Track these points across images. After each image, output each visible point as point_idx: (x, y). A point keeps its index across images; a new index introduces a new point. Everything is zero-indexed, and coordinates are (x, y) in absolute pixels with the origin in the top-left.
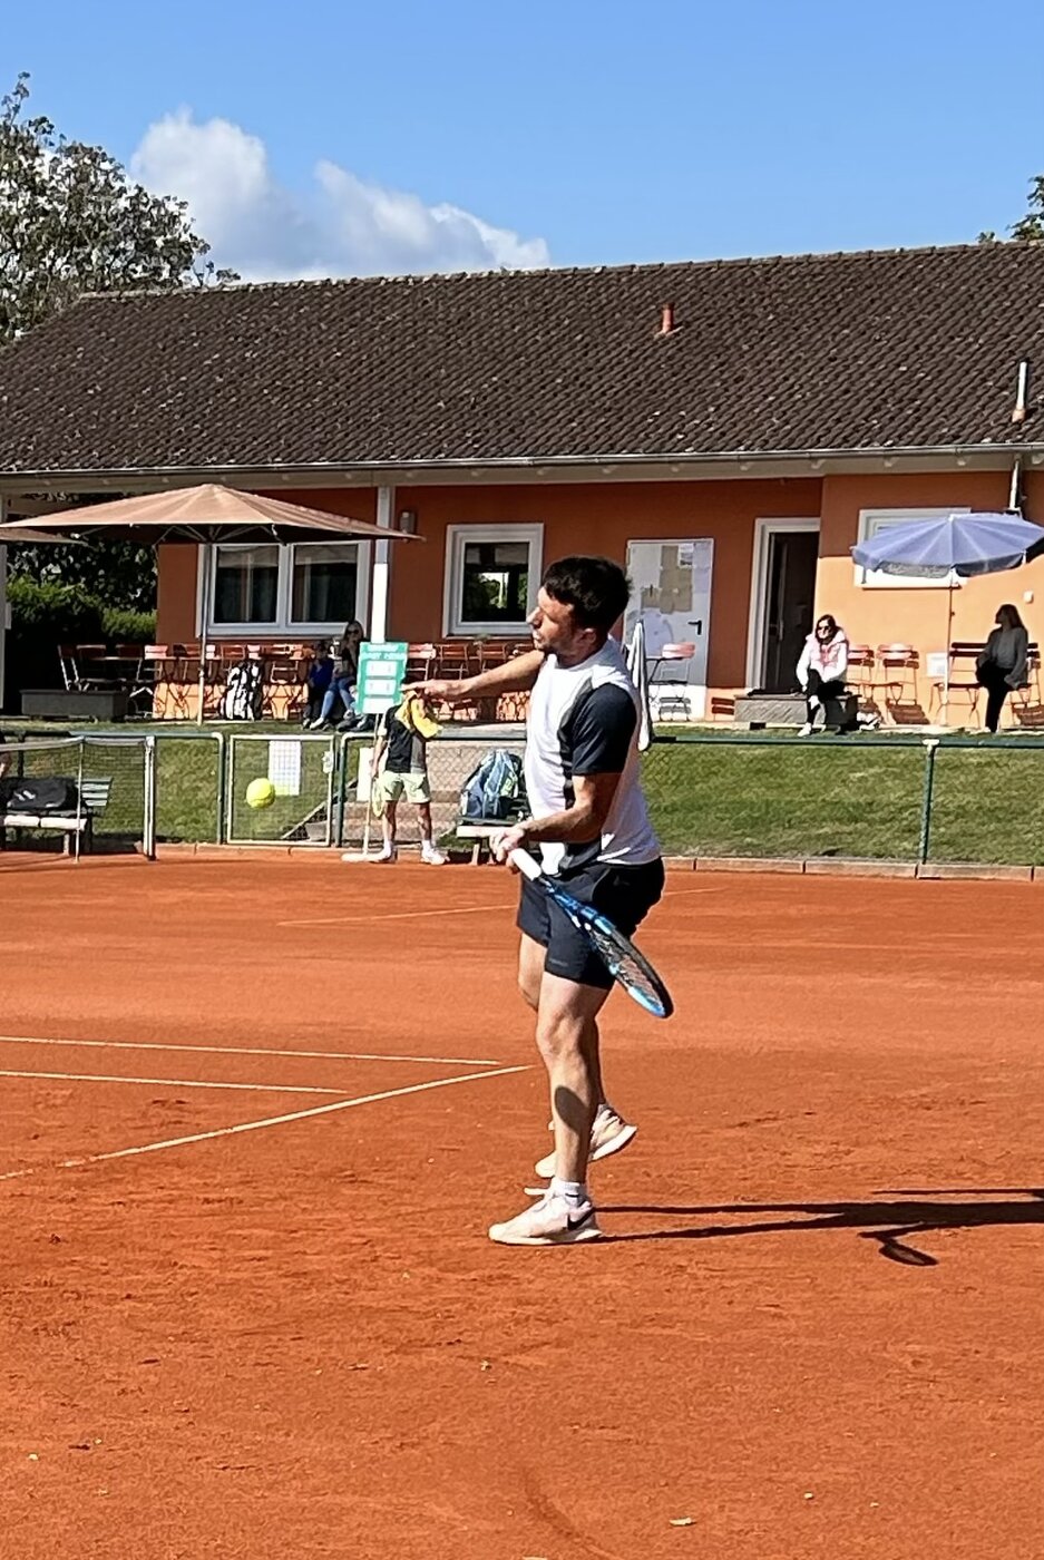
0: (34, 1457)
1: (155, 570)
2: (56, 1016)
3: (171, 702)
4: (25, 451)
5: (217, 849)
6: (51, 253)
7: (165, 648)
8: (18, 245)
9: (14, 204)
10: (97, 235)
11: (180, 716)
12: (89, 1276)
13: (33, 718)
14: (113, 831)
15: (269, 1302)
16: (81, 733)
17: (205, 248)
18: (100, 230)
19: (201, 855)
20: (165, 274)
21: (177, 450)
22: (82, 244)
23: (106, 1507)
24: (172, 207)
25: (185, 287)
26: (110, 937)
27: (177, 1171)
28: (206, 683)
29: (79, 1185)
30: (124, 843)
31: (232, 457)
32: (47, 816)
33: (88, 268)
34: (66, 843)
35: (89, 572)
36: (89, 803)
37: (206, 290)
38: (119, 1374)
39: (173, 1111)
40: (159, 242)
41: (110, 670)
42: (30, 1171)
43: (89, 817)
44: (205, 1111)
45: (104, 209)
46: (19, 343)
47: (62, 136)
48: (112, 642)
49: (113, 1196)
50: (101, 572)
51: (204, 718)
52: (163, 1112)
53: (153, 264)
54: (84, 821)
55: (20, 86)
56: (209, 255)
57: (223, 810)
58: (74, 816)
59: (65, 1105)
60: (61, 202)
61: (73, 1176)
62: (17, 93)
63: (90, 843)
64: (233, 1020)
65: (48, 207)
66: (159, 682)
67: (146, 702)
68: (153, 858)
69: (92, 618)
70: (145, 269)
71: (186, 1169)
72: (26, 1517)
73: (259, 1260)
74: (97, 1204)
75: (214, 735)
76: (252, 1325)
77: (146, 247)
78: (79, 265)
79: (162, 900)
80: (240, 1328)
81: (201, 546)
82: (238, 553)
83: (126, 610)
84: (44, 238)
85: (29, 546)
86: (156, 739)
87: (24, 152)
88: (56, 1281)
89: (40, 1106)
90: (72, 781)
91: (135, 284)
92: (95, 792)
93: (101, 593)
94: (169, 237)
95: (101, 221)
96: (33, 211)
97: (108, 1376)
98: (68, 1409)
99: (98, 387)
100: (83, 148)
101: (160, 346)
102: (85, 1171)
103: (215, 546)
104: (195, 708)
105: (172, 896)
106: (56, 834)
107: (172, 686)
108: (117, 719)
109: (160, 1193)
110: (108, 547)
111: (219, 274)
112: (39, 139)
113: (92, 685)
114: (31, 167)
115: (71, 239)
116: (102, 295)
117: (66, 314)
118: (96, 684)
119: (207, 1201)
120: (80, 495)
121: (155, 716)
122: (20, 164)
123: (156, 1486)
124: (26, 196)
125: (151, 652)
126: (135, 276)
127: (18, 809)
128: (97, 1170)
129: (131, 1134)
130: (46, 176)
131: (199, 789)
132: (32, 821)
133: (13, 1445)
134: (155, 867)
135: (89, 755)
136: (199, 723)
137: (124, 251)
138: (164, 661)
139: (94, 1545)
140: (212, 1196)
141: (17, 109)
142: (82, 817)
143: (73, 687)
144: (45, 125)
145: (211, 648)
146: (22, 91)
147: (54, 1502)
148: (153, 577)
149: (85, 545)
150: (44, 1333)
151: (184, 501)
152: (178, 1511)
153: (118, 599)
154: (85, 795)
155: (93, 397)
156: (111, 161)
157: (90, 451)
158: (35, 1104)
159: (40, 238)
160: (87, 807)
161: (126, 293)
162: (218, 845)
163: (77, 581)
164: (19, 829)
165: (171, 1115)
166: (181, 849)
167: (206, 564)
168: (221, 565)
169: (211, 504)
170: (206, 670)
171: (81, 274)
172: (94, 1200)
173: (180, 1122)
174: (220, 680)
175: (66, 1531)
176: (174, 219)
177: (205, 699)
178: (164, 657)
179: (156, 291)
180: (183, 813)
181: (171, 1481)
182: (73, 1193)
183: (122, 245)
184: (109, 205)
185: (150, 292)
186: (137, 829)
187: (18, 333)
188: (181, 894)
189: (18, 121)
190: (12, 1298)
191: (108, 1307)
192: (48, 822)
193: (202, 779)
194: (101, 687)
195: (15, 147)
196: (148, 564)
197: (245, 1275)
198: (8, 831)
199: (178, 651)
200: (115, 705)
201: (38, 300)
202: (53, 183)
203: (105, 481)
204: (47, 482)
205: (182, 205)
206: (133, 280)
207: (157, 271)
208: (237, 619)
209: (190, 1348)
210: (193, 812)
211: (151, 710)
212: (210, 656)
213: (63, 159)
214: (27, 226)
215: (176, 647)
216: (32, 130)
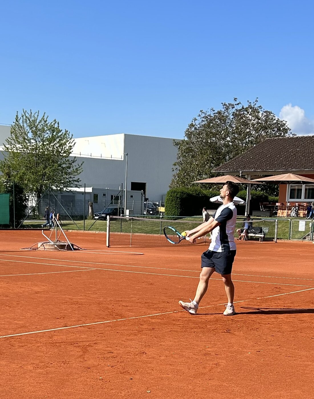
0: (250, 353)
1: (279, 189)
2: (257, 271)
3: (281, 213)
4: (255, 167)
5: (289, 241)
6: (261, 131)
7: (280, 203)
8: (255, 129)
9: (254, 122)
10: (270, 127)
11: (282, 216)
12: (261, 320)
13: (254, 216)
14: (269, 237)
15: (296, 325)
16: (263, 219)
17: (290, 130)
18: (270, 126)
19: (285, 242)
20: (282, 135)
21: (284, 167)
22: (267, 129)
23: (263, 363)
24: (284, 122)
25: (286, 137)
26: (268, 257)
27: (279, 300)
28: (287, 210)
29: (260, 302)
30: (271, 239)
31: (294, 168)
32: (256, 234)
33: (268, 133)
34: (260, 239)
35: (266, 190)
36: (265, 232)
37: (290, 138)
38: (266, 338)
39: (278, 289)
40: (282, 129)
41: (269, 207)
42: (251, 300)
43: (264, 234)
44: (284, 289)
45: (271, 123)
46: (255, 147)
47: (264, 109)
48: (270, 202)
49: (266, 305)
50: (268, 189)
51: (287, 217)
52: (277, 289)
53: (280, 133)
54: (263, 235)
55: (256, 100)
56: (291, 131)
57: (290, 234)
58: (262, 234)
59: (258, 287)
60: (263, 121)
61: (259, 301)
62: (256, 101)
63: (264, 239)
64: (291, 272)
65: (261, 122)
66: (278, 210)
67: (276, 213)
68: (276, 242)
69: (266, 197)
70: (279, 134)
71: (280, 300)
72: (248, 364)
73: (294, 317)
74: (263, 306)
75: (289, 220)
76: (292, 330)
77: (279, 130)
78: (266, 133)
79: (277, 250)
80: (290, 330)
81: (288, 185)
82: (295, 186)
83: (273, 196)
84: (260, 128)
85: (255, 184)
86: (278, 220)
87: (257, 112)
88: (255, 320)
89: (253, 288)
90: (262, 228)
91: (277, 136)
92: (265, 230)
93: (268, 193)
94: (283, 128)
95: (271, 125)
96: (258, 123)
97: (264, 338)
98: (256, 344)
99: (269, 155)
100: (268, 111)
101: (281, 148)
102: (261, 300)
103: (290, 185)
104: (285, 214)
105: (280, 249)
106: (258, 237)
107: (281, 210)
108: (270, 216)
109: (275, 305)
110: (270, 185)
111: (293, 135)
112: (260, 110)
113: (266, 210)
114: (258, 115)
115: (265, 128)
116: (270, 138)
117: (263, 142)
118: (267, 210)
119: (284, 306)
120: (265, 175)
121: (278, 216)
122: (256, 114)
123: (273, 359)
124: (257, 120)
125: (277, 204)
126: (277, 135)
127: (251, 233)
128: (264, 300)
129: (270, 293)
130: (261, 117)
131: (286, 229)
132: (254, 235)
133: (246, 351)
134: (276, 244)
135: (265, 223)
136: (286, 217)
137: (275, 130)
138: (280, 206)
139: (260, 370)
140: (285, 305)
141: (256, 104)
142: (263, 234)
143: (262, 210)
144: (261, 107)
145: (289, 203)
146: (257, 101)
147: (253, 362)
148: (278, 190)
149: (266, 184)
150: (252, 330)
151: (284, 176)
152: (277, 364)
153: (271, 194)
154: (264, 230)
155: (268, 157)
156: (273, 114)
157: (267, 167)
158: (252, 287)
159: (259, 128)
160: (264, 233)
161: (275, 138)
162: (289, 240)
163: (264, 191)
164: (251, 236)
165: (278, 290)
166: (281, 241)
167: (288, 188)
168: (291, 188)
169: (289, 177)
170: (288, 207)
171: (266, 134)
172: (263, 305)
173: (280, 291)
174: (290, 210)
175: (255, 367)
176: (284, 124)
177: (287, 213)
178: (280, 205)
179: (281, 138)
180: (282, 234)
181: (276, 358)
182: (259, 304)
183: (274, 129)
184: (272, 122)
185: (279, 138)
186: (273, 237)
187: (254, 145)
188: (282, 249)
189: (256, 106)
190: (246, 323)
191: (265, 326)
192: (257, 235)
193: (286, 228)
194: (268, 210)
195: (255, 111)
196: (278, 188)
197: (291, 320)
198: (249, 237)
199: (282, 204)
200: (270, 214)
201: (258, 139)
202: (262, 118)
203: (270, 173)
204: (259, 173)
205: (286, 122)
206: (276, 136)
207: (281, 134)
208: (294, 198)
209: (280, 334)
210: (284, 234)
211: (277, 215)
212: (289, 205)
213: (264, 113)
214: (257, 126)
215: (282, 203)
216: (258, 108)
